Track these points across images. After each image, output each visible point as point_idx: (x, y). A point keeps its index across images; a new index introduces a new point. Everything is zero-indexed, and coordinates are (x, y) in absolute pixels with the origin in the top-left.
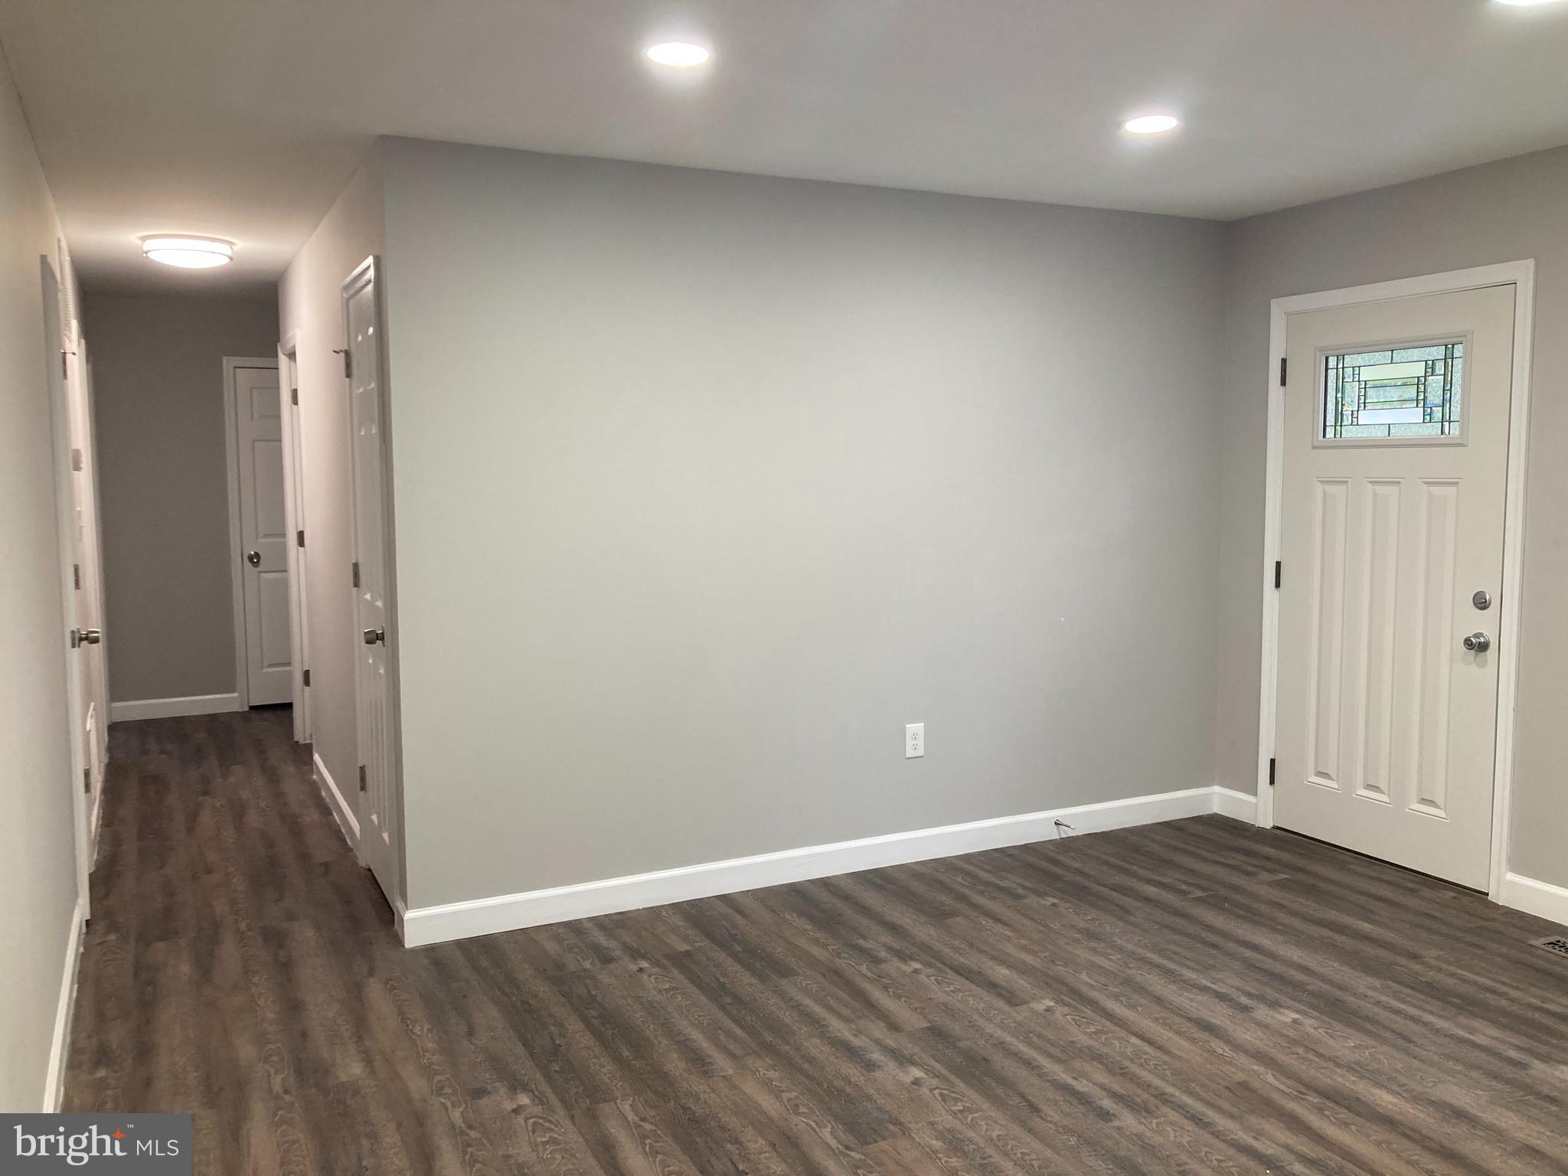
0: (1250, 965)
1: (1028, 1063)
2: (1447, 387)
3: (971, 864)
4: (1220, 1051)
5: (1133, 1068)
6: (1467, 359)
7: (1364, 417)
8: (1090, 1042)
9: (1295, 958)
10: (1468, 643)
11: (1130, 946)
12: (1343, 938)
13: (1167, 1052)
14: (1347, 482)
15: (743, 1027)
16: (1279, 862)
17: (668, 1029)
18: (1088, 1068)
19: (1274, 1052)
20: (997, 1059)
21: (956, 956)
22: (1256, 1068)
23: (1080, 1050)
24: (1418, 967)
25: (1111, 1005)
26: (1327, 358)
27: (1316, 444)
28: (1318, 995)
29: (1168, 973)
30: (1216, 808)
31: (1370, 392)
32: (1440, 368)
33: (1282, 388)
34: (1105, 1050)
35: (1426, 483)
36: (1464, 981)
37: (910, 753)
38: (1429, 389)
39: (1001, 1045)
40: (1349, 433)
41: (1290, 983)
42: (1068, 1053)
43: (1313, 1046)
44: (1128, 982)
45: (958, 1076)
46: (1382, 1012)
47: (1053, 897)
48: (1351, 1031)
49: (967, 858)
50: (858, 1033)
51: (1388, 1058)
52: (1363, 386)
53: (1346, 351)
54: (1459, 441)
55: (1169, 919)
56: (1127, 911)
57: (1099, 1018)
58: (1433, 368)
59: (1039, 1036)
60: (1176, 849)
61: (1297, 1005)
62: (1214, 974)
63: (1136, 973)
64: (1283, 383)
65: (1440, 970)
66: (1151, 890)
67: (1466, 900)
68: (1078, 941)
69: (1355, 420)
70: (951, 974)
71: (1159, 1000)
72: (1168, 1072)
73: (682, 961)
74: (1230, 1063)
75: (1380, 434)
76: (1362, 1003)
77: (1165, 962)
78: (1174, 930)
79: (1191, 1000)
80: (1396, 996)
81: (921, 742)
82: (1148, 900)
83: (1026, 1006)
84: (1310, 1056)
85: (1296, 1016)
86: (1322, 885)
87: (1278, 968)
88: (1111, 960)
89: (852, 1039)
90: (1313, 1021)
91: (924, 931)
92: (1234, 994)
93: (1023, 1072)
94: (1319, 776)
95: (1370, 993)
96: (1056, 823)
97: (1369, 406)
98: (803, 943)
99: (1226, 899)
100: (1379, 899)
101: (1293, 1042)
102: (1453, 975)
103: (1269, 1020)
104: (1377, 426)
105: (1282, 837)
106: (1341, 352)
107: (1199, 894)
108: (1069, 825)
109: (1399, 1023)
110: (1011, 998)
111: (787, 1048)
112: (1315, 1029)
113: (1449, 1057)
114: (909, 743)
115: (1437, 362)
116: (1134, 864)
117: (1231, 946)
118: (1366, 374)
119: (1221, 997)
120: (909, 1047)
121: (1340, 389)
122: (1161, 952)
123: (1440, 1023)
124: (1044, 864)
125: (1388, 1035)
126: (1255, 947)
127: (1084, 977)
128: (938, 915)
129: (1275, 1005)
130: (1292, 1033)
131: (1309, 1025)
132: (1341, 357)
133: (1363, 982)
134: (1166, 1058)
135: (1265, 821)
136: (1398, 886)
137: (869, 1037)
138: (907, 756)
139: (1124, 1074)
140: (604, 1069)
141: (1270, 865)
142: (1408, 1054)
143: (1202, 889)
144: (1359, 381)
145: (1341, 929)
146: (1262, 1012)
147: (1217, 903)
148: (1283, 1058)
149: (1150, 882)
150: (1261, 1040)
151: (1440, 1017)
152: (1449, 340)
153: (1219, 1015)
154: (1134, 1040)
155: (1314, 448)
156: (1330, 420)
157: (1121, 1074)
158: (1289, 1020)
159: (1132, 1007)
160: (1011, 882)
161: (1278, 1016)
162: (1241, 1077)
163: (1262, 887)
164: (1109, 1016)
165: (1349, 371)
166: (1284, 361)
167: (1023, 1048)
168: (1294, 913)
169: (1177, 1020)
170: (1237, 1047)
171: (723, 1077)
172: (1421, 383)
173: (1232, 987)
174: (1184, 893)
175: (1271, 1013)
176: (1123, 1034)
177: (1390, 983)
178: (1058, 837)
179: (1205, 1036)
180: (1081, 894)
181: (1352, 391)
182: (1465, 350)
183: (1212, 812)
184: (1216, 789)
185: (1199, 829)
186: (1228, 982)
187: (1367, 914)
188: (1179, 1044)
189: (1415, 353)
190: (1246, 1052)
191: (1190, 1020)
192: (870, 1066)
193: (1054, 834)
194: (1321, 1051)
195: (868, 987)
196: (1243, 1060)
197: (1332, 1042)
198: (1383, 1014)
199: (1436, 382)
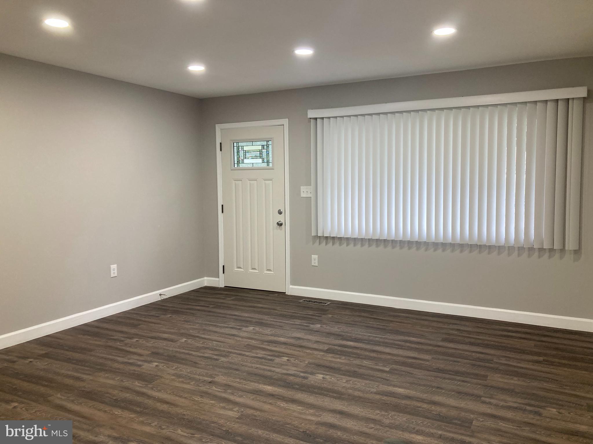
0: (236, 320)
1: (188, 354)
2: (268, 154)
3: (135, 311)
4: (238, 339)
5: (218, 348)
6: (272, 145)
7: (246, 161)
8: (202, 345)
9: (246, 315)
10: (278, 224)
11: (200, 322)
12: (256, 309)
13: (225, 343)
14: (242, 180)
15: (88, 367)
16: (231, 295)
17: (58, 374)
18: (205, 351)
19: (252, 336)
20: (178, 355)
21: (148, 334)
22: (249, 341)
23: (201, 348)
24: (277, 311)
25: (203, 336)
26: (234, 143)
27: (232, 169)
28: (256, 322)
29: (215, 326)
30: (206, 284)
31: (247, 154)
32: (265, 147)
33: (221, 152)
34: (208, 346)
35: (264, 180)
36: (288, 312)
37: (112, 275)
38: (263, 154)
39: (177, 352)
40: (241, 165)
41: (248, 321)
42: (198, 349)
43: (261, 333)
44: (204, 330)
45: (169, 361)
46: (273, 322)
47: (169, 314)
48: (268, 328)
49: (133, 310)
50: (129, 359)
51: (279, 331)
52: (245, 152)
53: (239, 141)
54: (272, 168)
55: (208, 313)
56: (193, 314)
57: (202, 340)
58: (264, 147)
59: (187, 347)
60: (199, 297)
61: (253, 325)
62: (227, 323)
63: (207, 328)
64: (221, 150)
65: (282, 311)
66: (198, 308)
67: (281, 295)
68: (184, 324)
69: (243, 162)
70: (149, 339)
71: (216, 332)
72: (228, 347)
73: (46, 356)
74: (242, 341)
75: (250, 166)
76: (267, 322)
77: (212, 323)
78: (210, 316)
79: (225, 330)
80: (274, 318)
81: (116, 271)
82: (199, 310)
83: (178, 342)
84: (261, 335)
85: (253, 328)
86: (245, 298)
87: (243, 318)
88: (197, 326)
89: (128, 361)
90: (258, 328)
91: (133, 331)
92: (235, 327)
93: (188, 356)
94: (238, 268)
95: (268, 319)
96: (160, 295)
97: (247, 158)
98: (91, 342)
99: (220, 306)
100: (260, 299)
101: (255, 333)
102: (285, 311)
103: (247, 330)
104: (250, 164)
105: (228, 289)
106: (238, 142)
107: (212, 306)
108: (164, 294)
109: (278, 324)
110: (172, 341)
111: (107, 368)
112: (259, 329)
113: (292, 328)
114: (112, 272)
115: (265, 146)
116: (189, 302)
117: (228, 316)
118: (246, 148)
119: (232, 328)
120: (149, 359)
121: (238, 152)
122: (210, 321)
123: (287, 322)
124: (161, 307)
125: (277, 327)
126: (235, 315)
127: (191, 331)
128: (135, 326)
129: (247, 327)
130: (254, 332)
131: (257, 329)
132: (237, 143)
133: (266, 317)
134: (225, 344)
135: (222, 285)
136: (264, 295)
137: (133, 359)
138: (112, 277)
139: (216, 350)
140: (42, 389)
141: (229, 296)
142: (283, 330)
143: (213, 305)
144: (243, 150)
145: (254, 307)
146: (244, 329)
147: (219, 307)
148: (255, 337)
149: (196, 306)
150: (247, 335)
151: (286, 320)
152: (268, 140)
153: (234, 332)
154: (214, 342)
155: (232, 170)
156: (236, 162)
157: (215, 350)
158: (252, 329)
159: (209, 335)
160: (153, 313)
161: (249, 329)
162: (247, 343)
163: (229, 301)
164: (205, 338)
165: (240, 148)
166: (221, 143)
167: (184, 351)
168: (240, 306)
169: (223, 335)
170: (242, 337)
171: (90, 380)
172: (261, 152)
173: (233, 325)
174: (208, 307)
175: (247, 328)
176: (210, 341)
177: (271, 316)
178: (160, 299)
179: (232, 337)
180: (176, 312)
181: (241, 153)
182: (272, 142)
183: (204, 286)
184: (205, 278)
185: (204, 291)
186: (232, 324)
187: (259, 302)
188: (227, 340)
189: (259, 143)
190: (245, 338)
191: (227, 334)
192: (140, 366)
193: (159, 298)
194: (263, 333)
195: (124, 348)
196: (245, 340)
197: (264, 331)
198: (273, 323)
199: (264, 151)
